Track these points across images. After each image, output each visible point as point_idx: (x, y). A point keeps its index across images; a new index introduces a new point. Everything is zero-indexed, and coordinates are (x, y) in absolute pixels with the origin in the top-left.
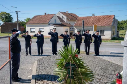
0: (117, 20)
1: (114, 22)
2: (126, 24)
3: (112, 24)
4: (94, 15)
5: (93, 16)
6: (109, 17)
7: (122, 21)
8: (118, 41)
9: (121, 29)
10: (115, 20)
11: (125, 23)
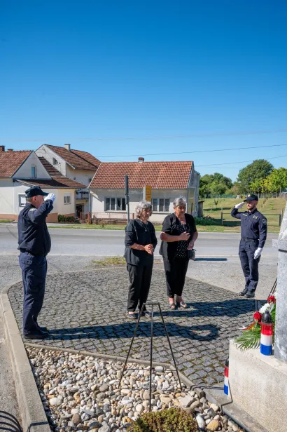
0: (198, 174)
1: (192, 180)
2: (214, 183)
3: (187, 184)
4: (143, 159)
5: (141, 162)
6: (181, 166)
7: (207, 175)
8: (204, 227)
9: (205, 196)
10: (195, 175)
11: (213, 180)
